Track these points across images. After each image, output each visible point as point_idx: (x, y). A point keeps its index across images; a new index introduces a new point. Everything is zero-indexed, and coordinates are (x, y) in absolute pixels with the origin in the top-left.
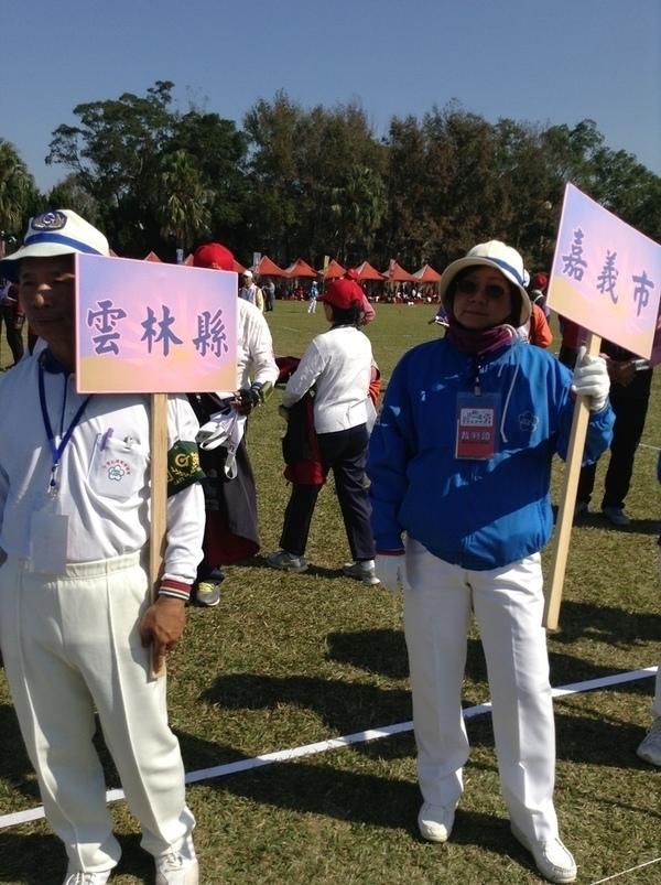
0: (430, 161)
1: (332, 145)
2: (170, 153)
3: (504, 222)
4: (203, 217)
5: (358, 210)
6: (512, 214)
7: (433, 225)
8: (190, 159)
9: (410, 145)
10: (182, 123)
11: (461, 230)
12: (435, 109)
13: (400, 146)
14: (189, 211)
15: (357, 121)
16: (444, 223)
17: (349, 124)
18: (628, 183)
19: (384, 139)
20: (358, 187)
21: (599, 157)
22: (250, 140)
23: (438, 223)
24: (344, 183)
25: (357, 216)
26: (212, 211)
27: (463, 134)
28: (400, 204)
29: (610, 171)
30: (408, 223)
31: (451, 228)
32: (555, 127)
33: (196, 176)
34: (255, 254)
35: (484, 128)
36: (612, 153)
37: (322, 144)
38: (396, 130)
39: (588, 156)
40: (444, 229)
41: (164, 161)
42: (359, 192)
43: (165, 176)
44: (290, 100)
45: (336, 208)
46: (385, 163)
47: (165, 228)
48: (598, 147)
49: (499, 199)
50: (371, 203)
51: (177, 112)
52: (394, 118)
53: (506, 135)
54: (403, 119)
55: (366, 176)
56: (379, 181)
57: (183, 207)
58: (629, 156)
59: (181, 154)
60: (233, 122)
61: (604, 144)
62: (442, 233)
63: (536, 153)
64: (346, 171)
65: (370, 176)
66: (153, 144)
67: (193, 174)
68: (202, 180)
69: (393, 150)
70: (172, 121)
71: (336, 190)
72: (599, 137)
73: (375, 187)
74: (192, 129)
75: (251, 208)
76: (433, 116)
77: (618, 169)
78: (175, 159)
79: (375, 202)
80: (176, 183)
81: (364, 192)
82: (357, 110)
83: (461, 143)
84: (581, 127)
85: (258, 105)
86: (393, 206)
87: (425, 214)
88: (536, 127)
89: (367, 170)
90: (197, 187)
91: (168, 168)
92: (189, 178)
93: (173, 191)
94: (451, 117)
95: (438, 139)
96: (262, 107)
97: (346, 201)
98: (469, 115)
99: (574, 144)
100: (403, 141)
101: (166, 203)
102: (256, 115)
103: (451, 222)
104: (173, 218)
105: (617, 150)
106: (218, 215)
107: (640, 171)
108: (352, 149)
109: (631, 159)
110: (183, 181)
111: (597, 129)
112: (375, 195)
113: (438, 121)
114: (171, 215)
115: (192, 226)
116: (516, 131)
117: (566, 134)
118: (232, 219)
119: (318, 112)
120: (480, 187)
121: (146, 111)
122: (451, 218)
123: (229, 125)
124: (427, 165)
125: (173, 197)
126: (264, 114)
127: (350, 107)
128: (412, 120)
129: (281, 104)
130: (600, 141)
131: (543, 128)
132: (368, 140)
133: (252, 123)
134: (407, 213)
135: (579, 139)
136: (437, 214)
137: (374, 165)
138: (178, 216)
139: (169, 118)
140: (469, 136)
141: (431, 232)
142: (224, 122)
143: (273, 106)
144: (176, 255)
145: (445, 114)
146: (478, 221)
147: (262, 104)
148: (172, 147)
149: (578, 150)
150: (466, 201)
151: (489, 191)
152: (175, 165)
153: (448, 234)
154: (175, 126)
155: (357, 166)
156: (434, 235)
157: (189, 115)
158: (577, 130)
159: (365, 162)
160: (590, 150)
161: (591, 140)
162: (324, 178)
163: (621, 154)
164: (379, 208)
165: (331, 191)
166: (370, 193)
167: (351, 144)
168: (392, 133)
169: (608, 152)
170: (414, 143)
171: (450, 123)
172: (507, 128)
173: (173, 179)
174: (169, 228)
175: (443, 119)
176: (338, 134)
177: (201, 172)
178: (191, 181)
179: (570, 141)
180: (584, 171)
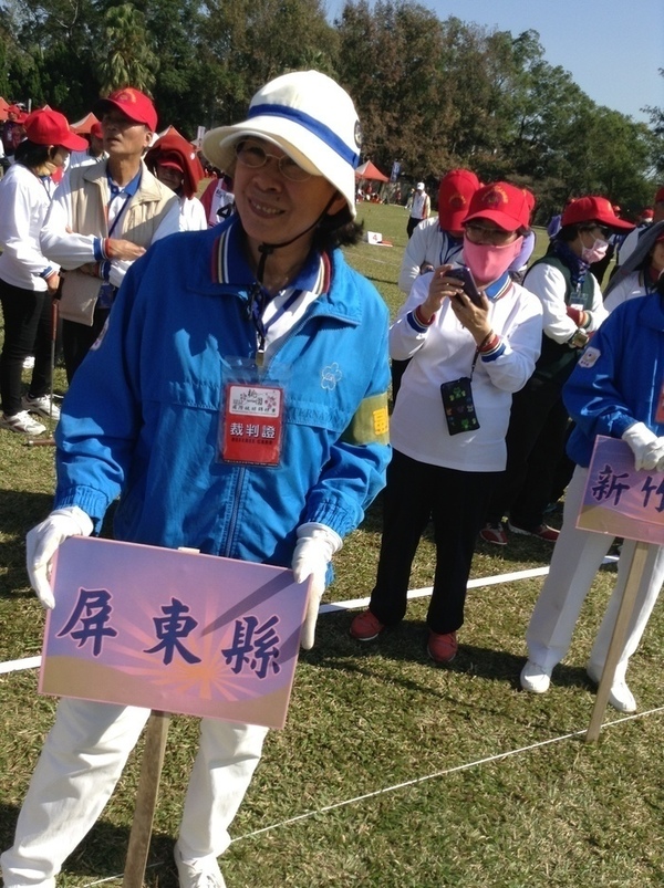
0: (380, 52)
1: (286, 21)
2: (116, 6)
3: (446, 126)
4: (147, 81)
6: (454, 118)
7: (377, 120)
8: (138, 16)
9: (363, 33)
11: (406, 129)
14: (133, 73)
16: (387, 119)
18: (563, 99)
19: (335, 22)
21: (537, 70)
23: (382, 118)
24: (296, 63)
26: (157, 76)
27: (415, 28)
29: (545, 86)
31: (394, 125)
32: (500, 33)
33: (142, 36)
34: (200, 128)
35: (433, 24)
36: (550, 67)
38: (348, 13)
39: (527, 67)
40: (387, 125)
41: (109, 14)
43: (110, 32)
46: (337, 48)
47: (106, 88)
48: (537, 59)
49: (443, 102)
53: (454, 34)
55: (318, 59)
56: (330, 66)
57: (126, 69)
58: (565, 73)
59: (128, 9)
61: (543, 58)
62: (385, 129)
63: (480, 60)
64: (300, 52)
65: (322, 60)
67: (140, 33)
68: (149, 42)
69: (345, 36)
72: (541, 50)
75: (200, 78)
76: (385, 3)
77: (554, 86)
78: (121, 14)
80: (121, 40)
83: (410, 37)
84: (524, 36)
87: (372, 107)
88: (484, 30)
89: (320, 53)
90: (144, 48)
91: (113, 23)
92: (135, 36)
93: (118, 49)
94: (403, 7)
95: (389, 28)
98: (418, 7)
99: (515, 53)
101: (110, 61)
103: (395, 119)
104: (116, 78)
105: (555, 66)
106: (164, 81)
107: (574, 90)
108: (307, 29)
109: (567, 77)
110: (129, 40)
111: (539, 42)
113: (389, 10)
114: (113, 75)
116: (464, 31)
117: (508, 42)
118: (179, 86)
120: (425, 86)
122: (395, 115)
124: (378, 56)
125: (117, 56)
128: (364, 6)
130: (540, 54)
131: (489, 33)
132: (322, 21)
135: (521, 49)
136: (383, 109)
137: (328, 50)
138: (121, 77)
140: (419, 32)
145: (397, 3)
146: (421, 122)
149: (518, 60)
150: (406, 100)
151: (432, 90)
152: (121, 20)
153: (390, 129)
155: (310, 48)
158: (520, 39)
159: (318, 45)
160: (529, 62)
161: (532, 51)
163: (558, 70)
167: (306, 23)
168: (345, 16)
169: (546, 66)
170: (367, 30)
171: (400, 13)
172: (455, 26)
173: (118, 35)
174: (110, 88)
175: (395, 8)
176: (294, 10)
177: (148, 32)
178: (137, 40)
179: (512, 50)
180: (524, 83)
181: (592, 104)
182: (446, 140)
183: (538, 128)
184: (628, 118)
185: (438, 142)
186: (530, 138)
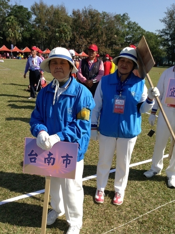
0: (83, 22)
1: (56, 16)
3: (103, 40)
4: (19, 35)
5: (63, 35)
6: (106, 38)
7: (85, 40)
8: (15, 19)
9: (78, 18)
10: (13, 8)
11: (92, 42)
12: (85, 8)
13: (75, 18)
14: (15, 34)
15: (63, 10)
16: (88, 40)
17: (61, 11)
18: (136, 31)
19: (71, 15)
20: (63, 29)
21: (129, 23)
22: (33, 14)
23: (86, 40)
24: (59, 27)
25: (63, 37)
26: (22, 34)
27: (93, 15)
28: (75, 34)
29: (131, 27)
30: (78, 40)
31: (89, 41)
32: (117, 15)
33: (17, 24)
35: (99, 14)
36: (132, 22)
37: (53, 16)
38: (74, 13)
39: (126, 23)
40: (88, 42)
41: (7, 19)
42: (63, 30)
43: (7, 23)
44: (44, 3)
45: (57, 34)
46: (71, 22)
47: (8, 38)
48: (128, 21)
49: (102, 34)
50: (67, 33)
51: (12, 5)
52: (74, 10)
53: (104, 16)
54: (76, 10)
55: (65, 26)
56: (69, 27)
57: (13, 33)
58: (136, 23)
59: (12, 17)
60: (27, 8)
61: (130, 20)
62: (87, 43)
63: (112, 21)
64: (60, 24)
65: (67, 26)
66: (5, 14)
67: (16, 23)
68: (19, 25)
69: (73, 19)
70: (10, 7)
71: (57, 29)
72: (129, 18)
73: (68, 29)
74: (16, 10)
75: (33, 33)
76: (84, 9)
77: (134, 27)
78: (10, 18)
79: (68, 33)
80: (11, 25)
81: (65, 30)
82: (63, 7)
83: (92, 18)
84: (124, 15)
85: (35, 4)
86: (73, 35)
87: (82, 37)
88: (112, 14)
89: (66, 24)
90: (17, 27)
91: (8, 21)
92: (14, 24)
93: (10, 28)
94: (89, 10)
95: (85, 16)
96: (36, 4)
97: (60, 32)
98: (95, 10)
100: (76, 16)
101: (8, 31)
102: (34, 6)
103: (90, 40)
104: (10, 35)
105: (133, 22)
106: (23, 35)
107: (139, 28)
108: (62, 18)
109: (137, 24)
110: (13, 25)
111: (128, 16)
112: (68, 31)
113: (86, 11)
114: (9, 34)
115: (16, 38)
116: (107, 15)
117: (120, 17)
118: (28, 36)
119: (52, 7)
120: (97, 30)
121: (2, 4)
123: (27, 9)
124: (83, 23)
125: (10, 30)
126: (36, 6)
127: (61, 6)
128: (79, 11)
129: (41, 4)
130: (129, 19)
131: (114, 15)
132: (66, 16)
133: (33, 9)
134: (77, 37)
135: (124, 18)
136: (86, 37)
137: (68, 22)
138: (12, 35)
139: (9, 6)
140: (94, 16)
141: (84, 42)
142: (25, 8)
143: (39, 4)
144: (11, 46)
145: (88, 9)
146: (97, 40)
147: (36, 3)
148: (10, 15)
149: (123, 21)
150: (94, 34)
151: (100, 32)
152: (10, 20)
153: (89, 43)
154: (11, 9)
155: (63, 23)
156: (85, 43)
157: (15, 6)
158: (123, 16)
159: (65, 21)
160: (126, 21)
161: (127, 18)
162: (54, 26)
163: (134, 23)
164: (69, 35)
165: (56, 29)
166: (67, 30)
167: (61, 16)
168: (73, 14)
169: (131, 22)
170: (79, 17)
171: (89, 12)
173: (10, 24)
174: (9, 38)
175: (87, 11)
176: (58, 13)
177: (18, 22)
178: (15, 25)
179: (121, 19)
180: (125, 27)
181: (144, 31)
182: (104, 44)
183: (130, 39)
184: (155, 34)
185: (102, 45)
186: (129, 41)
